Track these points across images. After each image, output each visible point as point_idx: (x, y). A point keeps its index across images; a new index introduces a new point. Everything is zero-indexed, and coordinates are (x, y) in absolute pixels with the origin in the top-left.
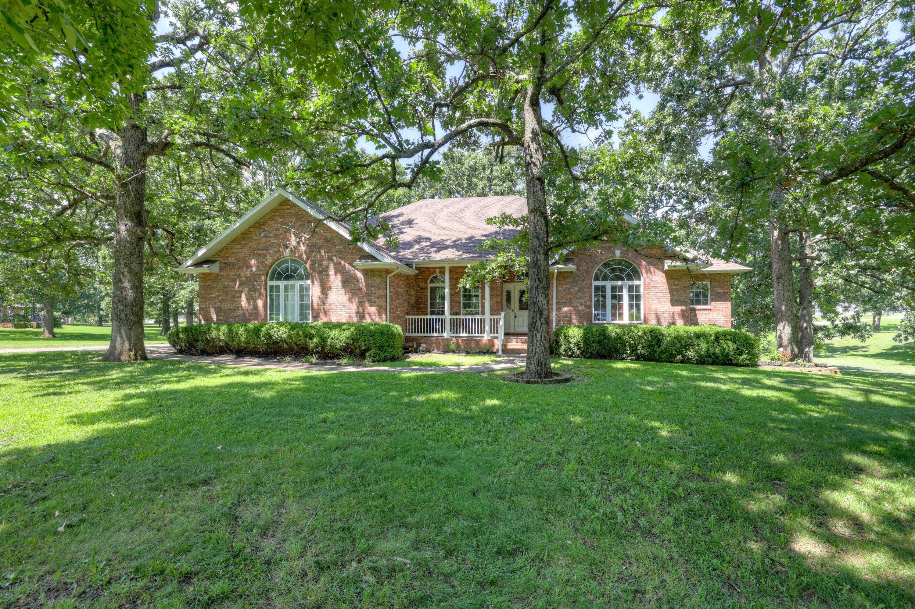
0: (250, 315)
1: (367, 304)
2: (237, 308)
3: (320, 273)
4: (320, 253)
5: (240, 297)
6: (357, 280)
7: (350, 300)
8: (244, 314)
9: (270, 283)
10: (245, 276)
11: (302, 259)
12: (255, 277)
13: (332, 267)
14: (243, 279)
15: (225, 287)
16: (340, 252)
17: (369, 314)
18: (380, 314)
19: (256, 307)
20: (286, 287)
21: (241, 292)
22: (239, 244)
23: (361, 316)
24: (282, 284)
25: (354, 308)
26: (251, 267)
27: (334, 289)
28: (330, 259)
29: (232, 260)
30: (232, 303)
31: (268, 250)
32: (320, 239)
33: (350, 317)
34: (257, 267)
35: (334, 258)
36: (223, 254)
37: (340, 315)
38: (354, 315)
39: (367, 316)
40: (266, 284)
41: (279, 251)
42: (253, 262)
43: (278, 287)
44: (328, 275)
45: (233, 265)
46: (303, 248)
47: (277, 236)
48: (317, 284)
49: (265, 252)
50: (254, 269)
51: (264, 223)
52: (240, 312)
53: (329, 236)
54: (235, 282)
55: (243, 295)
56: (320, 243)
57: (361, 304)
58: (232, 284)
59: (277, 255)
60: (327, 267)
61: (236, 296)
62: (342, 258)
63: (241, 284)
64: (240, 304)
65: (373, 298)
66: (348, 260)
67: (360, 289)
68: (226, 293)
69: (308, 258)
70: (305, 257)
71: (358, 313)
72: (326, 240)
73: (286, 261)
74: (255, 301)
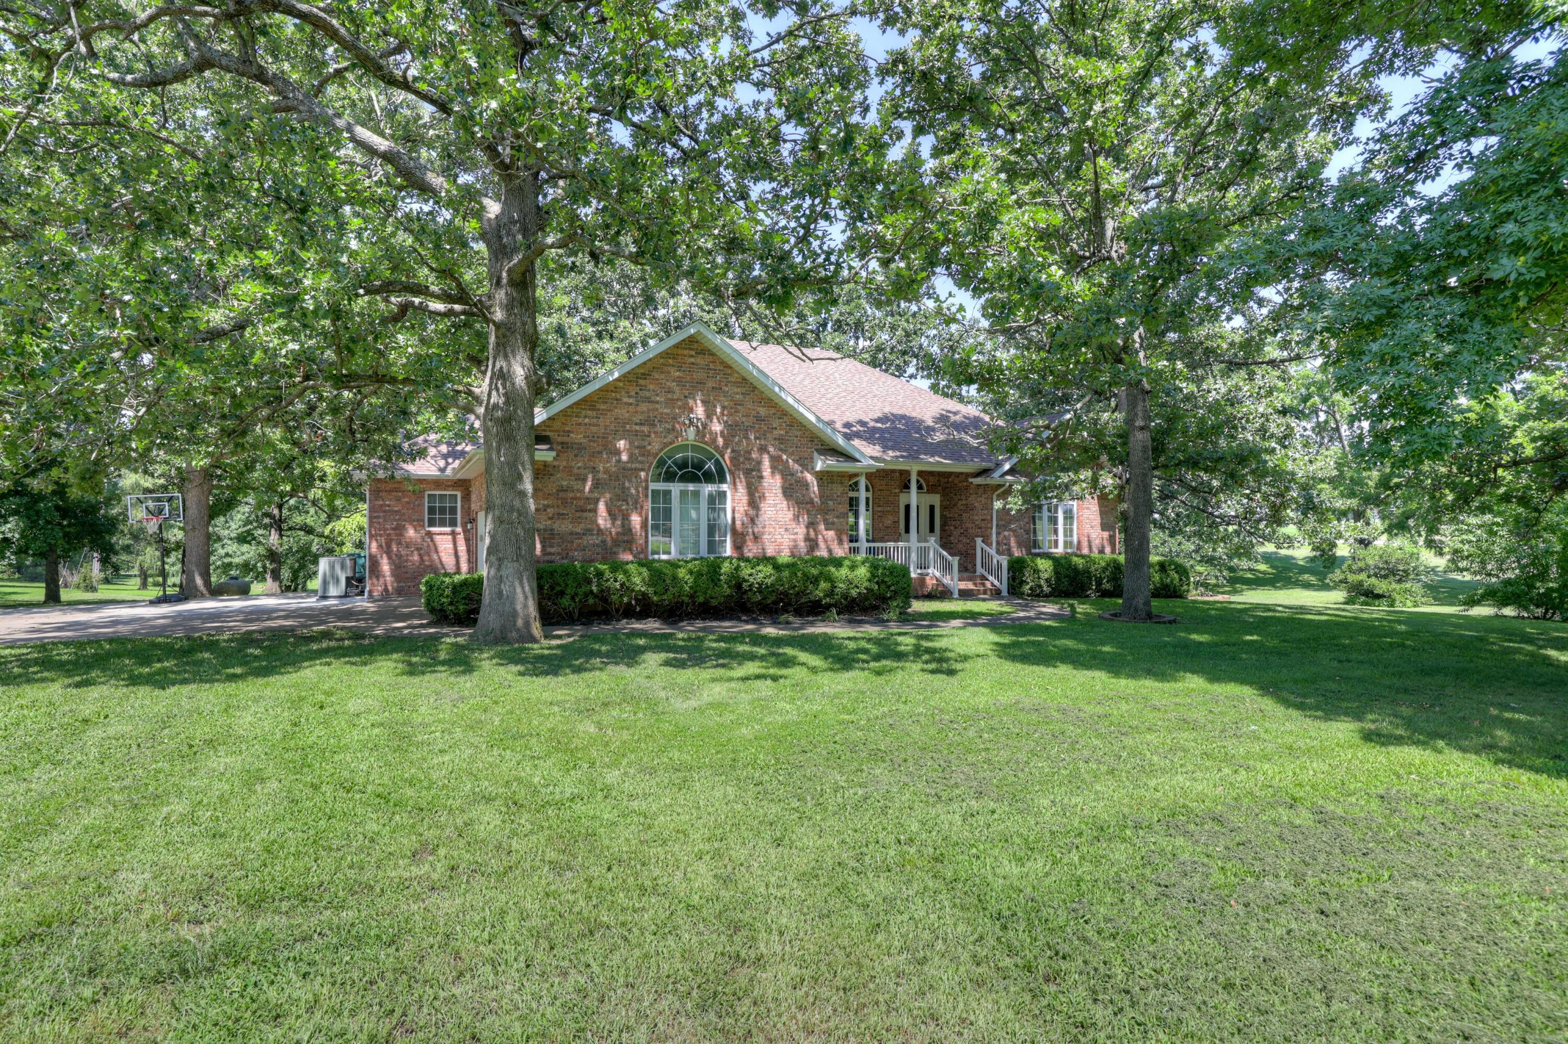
0: (616, 543)
1: (822, 527)
2: (588, 532)
3: (748, 472)
4: (747, 438)
5: (595, 511)
6: (806, 485)
7: (796, 518)
8: (604, 542)
9: (653, 486)
10: (606, 471)
11: (717, 448)
12: (627, 472)
13: (766, 463)
14: (601, 476)
15: (562, 490)
16: (780, 440)
17: (826, 541)
18: (840, 542)
19: (627, 529)
20: (683, 493)
21: (598, 500)
22: (593, 408)
23: (812, 544)
24: (676, 488)
25: (801, 531)
26: (618, 452)
27: (770, 501)
28: (763, 449)
29: (577, 437)
30: (576, 521)
31: (654, 425)
32: (748, 416)
33: (796, 546)
34: (631, 456)
35: (771, 449)
36: (557, 425)
37: (781, 544)
38: (802, 544)
39: (822, 545)
40: (647, 488)
41: (673, 429)
42: (622, 444)
43: (667, 493)
44: (761, 477)
45: (581, 448)
46: (717, 427)
47: (671, 402)
48: (742, 489)
49: (645, 429)
50: (624, 457)
51: (645, 376)
52: (594, 540)
53: (763, 411)
54: (584, 480)
55: (602, 507)
56: (748, 422)
57: (811, 525)
58: (576, 485)
59: (671, 437)
60: (759, 463)
61: (587, 508)
62: (784, 451)
63: (596, 485)
64: (595, 522)
65: (830, 518)
66: (792, 454)
67: (811, 502)
68: (565, 502)
69: (726, 445)
70: (720, 441)
71: (807, 539)
72: (759, 419)
73: (684, 448)
74: (626, 518)
